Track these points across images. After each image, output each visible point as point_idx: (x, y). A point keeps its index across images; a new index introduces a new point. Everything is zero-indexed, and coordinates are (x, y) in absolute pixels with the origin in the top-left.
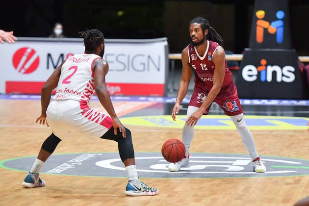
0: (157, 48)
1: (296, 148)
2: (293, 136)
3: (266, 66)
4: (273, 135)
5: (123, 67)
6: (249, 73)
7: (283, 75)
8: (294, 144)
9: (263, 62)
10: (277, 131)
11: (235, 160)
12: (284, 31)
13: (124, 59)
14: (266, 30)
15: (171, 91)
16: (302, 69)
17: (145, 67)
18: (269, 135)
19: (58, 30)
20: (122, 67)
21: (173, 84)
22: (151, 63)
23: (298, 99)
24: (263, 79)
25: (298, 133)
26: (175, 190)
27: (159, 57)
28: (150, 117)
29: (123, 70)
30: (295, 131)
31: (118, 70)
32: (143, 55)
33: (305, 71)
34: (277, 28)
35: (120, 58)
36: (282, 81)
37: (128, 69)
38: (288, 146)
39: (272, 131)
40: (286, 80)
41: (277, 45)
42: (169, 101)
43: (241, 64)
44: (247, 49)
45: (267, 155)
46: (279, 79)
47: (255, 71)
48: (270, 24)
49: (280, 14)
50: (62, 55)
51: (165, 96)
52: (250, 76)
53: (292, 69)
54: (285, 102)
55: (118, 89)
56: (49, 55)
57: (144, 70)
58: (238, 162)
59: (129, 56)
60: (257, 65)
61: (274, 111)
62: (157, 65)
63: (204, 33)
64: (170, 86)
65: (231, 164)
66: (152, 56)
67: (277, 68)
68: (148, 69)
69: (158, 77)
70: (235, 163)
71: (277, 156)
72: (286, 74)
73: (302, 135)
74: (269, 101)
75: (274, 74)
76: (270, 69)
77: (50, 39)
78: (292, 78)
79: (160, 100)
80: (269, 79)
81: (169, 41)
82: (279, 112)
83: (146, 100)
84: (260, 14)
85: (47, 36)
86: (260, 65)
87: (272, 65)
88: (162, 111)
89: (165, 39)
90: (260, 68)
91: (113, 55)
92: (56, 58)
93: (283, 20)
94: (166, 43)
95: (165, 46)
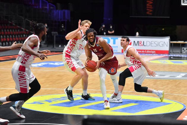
0: (167, 40)
5: (156, 45)
13: (157, 43)
15: (172, 53)
19: (137, 34)
21: (173, 50)
22: (165, 44)
27: (167, 42)
29: (156, 46)
31: (155, 46)
32: (162, 42)
35: (155, 43)
37: (158, 46)
50: (138, 42)
51: (169, 54)
55: (155, 52)
56: (134, 42)
57: (163, 46)
59: (158, 42)
62: (167, 44)
64: (171, 51)
66: (165, 42)
68: (164, 46)
69: (167, 48)
77: (135, 37)
79: (167, 55)
81: (170, 37)
85: (134, 36)
88: (168, 59)
89: (169, 37)
91: (153, 41)
92: (136, 42)
94: (169, 38)
95: (169, 39)
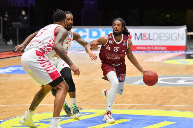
0: (182, 30)
13: (168, 35)
15: (189, 48)
17: (177, 38)
20: (167, 38)
21: (190, 45)
22: (179, 37)
26: (188, 92)
27: (183, 34)
28: (178, 60)
29: (168, 40)
31: (165, 40)
32: (176, 33)
35: (166, 35)
37: (170, 40)
42: (187, 53)
50: (141, 34)
51: (186, 51)
55: (165, 48)
56: (136, 34)
57: (176, 39)
59: (170, 34)
62: (182, 37)
63: (122, 28)
64: (188, 47)
66: (180, 34)
69: (183, 42)
77: (136, 27)
79: (183, 52)
81: (187, 27)
83: (177, 53)
88: (185, 57)
92: (138, 35)
95: (186, 29)
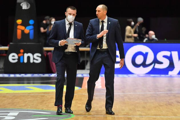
1: (46, 103)
2: (43, 96)
3: (24, 53)
4: (31, 96)
6: (13, 58)
7: (34, 59)
8: (44, 101)
9: (22, 51)
10: (33, 93)
11: (8, 113)
12: (34, 32)
14: (23, 31)
16: (45, 55)
18: (28, 96)
23: (44, 73)
24: (21, 61)
25: (46, 94)
30: (44, 93)
33: (47, 56)
34: (30, 30)
36: (34, 63)
38: (41, 102)
39: (30, 93)
40: (35, 61)
41: (30, 41)
43: (8, 53)
44: (11, 43)
45: (29, 109)
46: (32, 61)
47: (16, 57)
48: (25, 28)
49: (31, 22)
52: (14, 59)
53: (40, 55)
54: (36, 75)
58: (10, 114)
60: (18, 53)
61: (29, 81)
65: (6, 115)
67: (30, 55)
70: (9, 114)
71: (35, 109)
72: (36, 58)
73: (49, 95)
74: (25, 75)
75: (29, 58)
76: (26, 55)
78: (39, 60)
80: (26, 61)
82: (32, 82)
84: (19, 21)
86: (20, 53)
87: (27, 53)
90: (20, 55)
93: (33, 25)
